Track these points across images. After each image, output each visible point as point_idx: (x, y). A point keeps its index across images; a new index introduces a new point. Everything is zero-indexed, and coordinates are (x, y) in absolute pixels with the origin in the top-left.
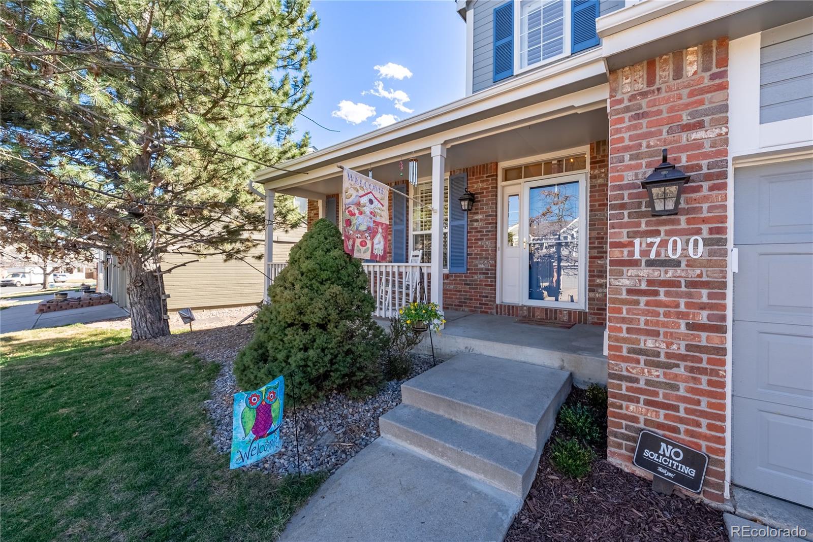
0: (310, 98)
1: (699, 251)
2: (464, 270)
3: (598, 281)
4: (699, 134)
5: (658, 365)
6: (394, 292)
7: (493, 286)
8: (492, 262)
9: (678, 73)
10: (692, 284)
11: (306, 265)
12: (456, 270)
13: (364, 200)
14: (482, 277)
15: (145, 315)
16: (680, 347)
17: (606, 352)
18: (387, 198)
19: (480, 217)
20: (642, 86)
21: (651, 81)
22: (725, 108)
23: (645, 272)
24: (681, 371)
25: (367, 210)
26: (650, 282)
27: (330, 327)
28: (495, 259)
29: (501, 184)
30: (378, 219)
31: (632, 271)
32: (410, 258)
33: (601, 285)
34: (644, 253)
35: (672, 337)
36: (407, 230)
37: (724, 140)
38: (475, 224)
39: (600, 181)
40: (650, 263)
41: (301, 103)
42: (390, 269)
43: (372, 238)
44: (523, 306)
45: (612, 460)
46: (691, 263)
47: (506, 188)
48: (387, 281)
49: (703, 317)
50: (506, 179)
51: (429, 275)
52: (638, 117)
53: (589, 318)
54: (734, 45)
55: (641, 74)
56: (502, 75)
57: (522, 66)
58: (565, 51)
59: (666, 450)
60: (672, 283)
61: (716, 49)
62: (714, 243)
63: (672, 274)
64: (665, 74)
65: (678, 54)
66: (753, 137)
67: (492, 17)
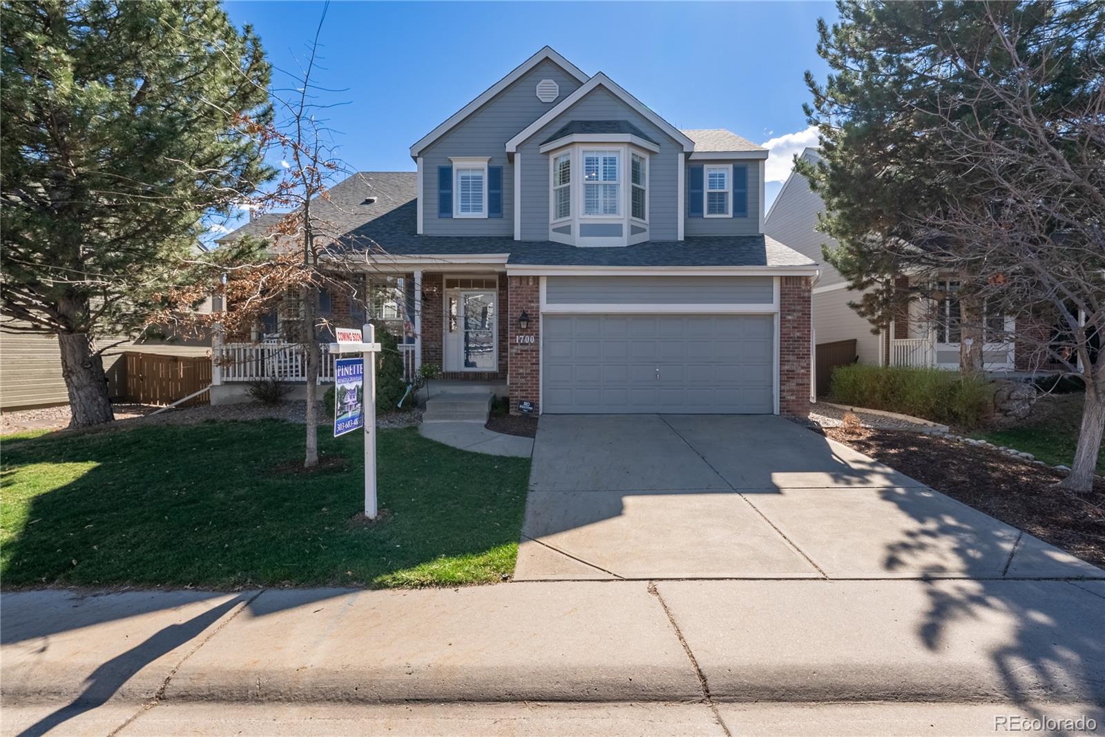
1: (532, 341)
3: (503, 354)
4: (532, 304)
5: (523, 378)
7: (440, 360)
8: (440, 343)
9: (528, 284)
10: (531, 351)
16: (528, 371)
17: (508, 384)
20: (518, 284)
21: (521, 284)
22: (538, 298)
23: (520, 347)
24: (529, 378)
26: (521, 351)
28: (442, 341)
29: (445, 289)
31: (516, 347)
33: (504, 357)
34: (519, 341)
35: (527, 368)
37: (538, 307)
39: (504, 297)
40: (521, 344)
44: (461, 373)
45: (511, 414)
46: (531, 344)
47: (448, 292)
49: (534, 361)
50: (448, 287)
51: (413, 352)
52: (518, 295)
53: (499, 375)
54: (541, 279)
55: (518, 280)
56: (445, 215)
57: (458, 213)
58: (484, 214)
59: (525, 404)
60: (526, 351)
61: (536, 279)
62: (537, 338)
63: (526, 348)
64: (524, 282)
65: (528, 277)
66: (545, 307)
67: (436, 171)
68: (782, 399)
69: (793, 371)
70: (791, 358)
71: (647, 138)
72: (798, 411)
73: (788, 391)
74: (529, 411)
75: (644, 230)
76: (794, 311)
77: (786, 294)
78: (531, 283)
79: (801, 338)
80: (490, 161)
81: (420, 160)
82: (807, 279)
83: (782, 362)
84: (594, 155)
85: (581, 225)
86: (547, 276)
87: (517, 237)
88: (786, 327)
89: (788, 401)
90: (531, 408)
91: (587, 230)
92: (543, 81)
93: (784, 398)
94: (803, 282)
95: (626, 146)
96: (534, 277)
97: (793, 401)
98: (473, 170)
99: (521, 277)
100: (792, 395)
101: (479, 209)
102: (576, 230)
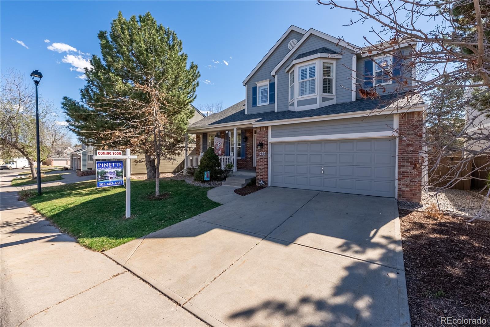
0: (196, 97)
1: (265, 154)
2: (245, 158)
4: (265, 139)
5: (261, 170)
6: (225, 164)
7: (252, 162)
8: (252, 155)
9: (263, 130)
10: (265, 159)
11: (208, 156)
12: (243, 158)
13: (218, 143)
14: (249, 160)
15: (152, 171)
16: (264, 167)
18: (223, 142)
19: (249, 143)
20: (260, 131)
22: (268, 136)
23: (260, 157)
24: (264, 170)
25: (218, 145)
26: (260, 159)
27: (213, 167)
30: (221, 147)
31: (258, 157)
32: (230, 154)
34: (260, 154)
36: (230, 146)
37: (268, 140)
38: (248, 145)
41: (192, 98)
42: (224, 158)
43: (219, 151)
45: (257, 185)
46: (265, 156)
48: (223, 161)
49: (265, 163)
52: (260, 135)
54: (269, 127)
55: (260, 129)
56: (254, 105)
57: (259, 104)
58: (268, 103)
59: (261, 181)
60: (262, 159)
61: (267, 128)
62: (267, 153)
63: (262, 157)
64: (262, 129)
65: (263, 127)
66: (271, 140)
67: (252, 89)
68: (399, 189)
69: (408, 172)
70: (406, 164)
71: (335, 53)
72: (411, 198)
73: (403, 185)
74: (263, 184)
75: (333, 99)
76: (409, 134)
77: (403, 124)
78: (264, 130)
79: (414, 151)
80: (270, 81)
81: (247, 86)
82: (419, 113)
83: (400, 167)
84: (304, 68)
85: (298, 101)
86: (271, 126)
87: (276, 111)
88: (402, 145)
89: (404, 191)
90: (263, 183)
91: (300, 103)
92: (291, 41)
93: (400, 189)
94: (416, 116)
95: (319, 59)
96: (265, 126)
97: (407, 191)
98: (264, 86)
99: (260, 127)
100: (407, 187)
101: (267, 101)
102: (296, 104)
